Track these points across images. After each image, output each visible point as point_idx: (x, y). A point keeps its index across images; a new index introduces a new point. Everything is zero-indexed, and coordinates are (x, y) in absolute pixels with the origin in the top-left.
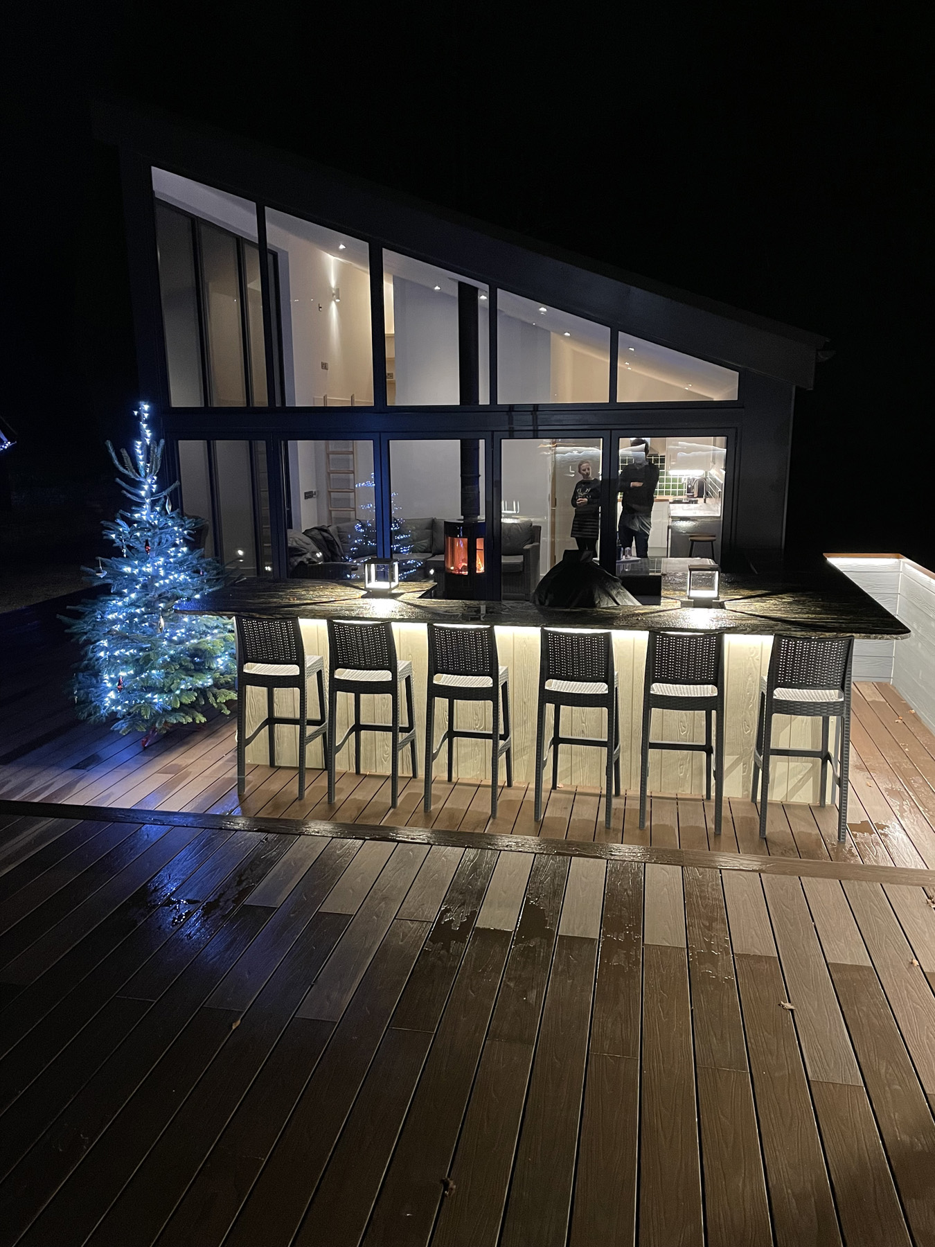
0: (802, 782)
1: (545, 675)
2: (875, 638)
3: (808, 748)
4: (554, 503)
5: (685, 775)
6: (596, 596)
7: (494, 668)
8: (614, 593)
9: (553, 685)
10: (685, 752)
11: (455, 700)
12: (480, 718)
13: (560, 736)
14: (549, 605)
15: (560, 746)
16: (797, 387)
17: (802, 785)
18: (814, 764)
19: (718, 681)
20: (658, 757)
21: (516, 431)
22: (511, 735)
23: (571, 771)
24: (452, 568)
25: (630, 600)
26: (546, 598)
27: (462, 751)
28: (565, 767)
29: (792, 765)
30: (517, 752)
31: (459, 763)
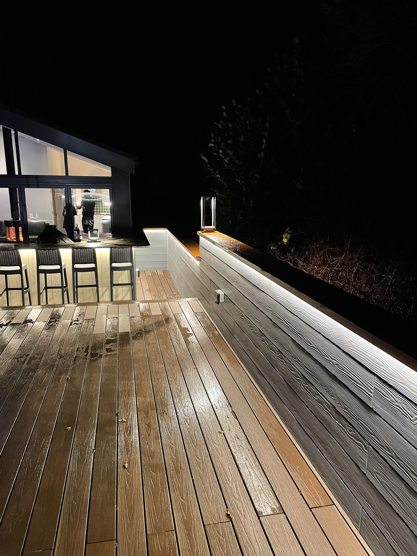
0: (127, 293)
1: (39, 264)
2: (140, 247)
3: (128, 283)
4: (55, 214)
5: (91, 295)
6: (57, 240)
7: (20, 263)
8: (64, 239)
9: (42, 267)
10: (90, 288)
11: (8, 275)
12: (18, 283)
13: (48, 286)
14: (41, 244)
15: (48, 290)
16: (130, 173)
17: (127, 294)
18: (129, 287)
19: (95, 262)
20: (82, 290)
21: (30, 185)
22: (30, 287)
23: (53, 298)
24: (9, 239)
25: (71, 242)
26: (40, 241)
27: (12, 295)
28: (50, 297)
29: (123, 288)
30: (33, 294)
31: (12, 300)
